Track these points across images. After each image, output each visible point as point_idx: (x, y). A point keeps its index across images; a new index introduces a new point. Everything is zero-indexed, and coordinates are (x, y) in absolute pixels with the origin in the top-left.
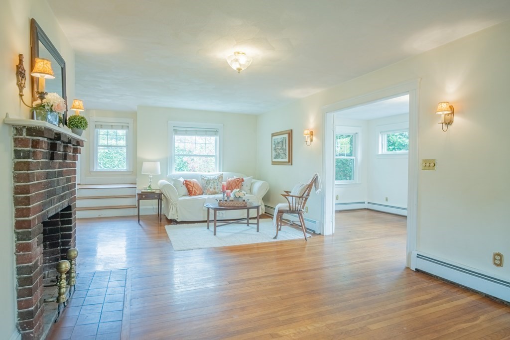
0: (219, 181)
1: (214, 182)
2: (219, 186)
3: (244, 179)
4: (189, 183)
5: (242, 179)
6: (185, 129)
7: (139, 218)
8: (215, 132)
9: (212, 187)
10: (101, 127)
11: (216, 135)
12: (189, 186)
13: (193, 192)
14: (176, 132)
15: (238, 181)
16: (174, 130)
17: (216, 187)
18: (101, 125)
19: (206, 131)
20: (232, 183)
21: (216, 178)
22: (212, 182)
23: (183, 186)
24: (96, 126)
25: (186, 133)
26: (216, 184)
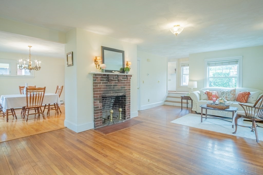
0: (230, 93)
1: (227, 94)
2: (230, 96)
3: (251, 93)
4: (208, 93)
5: (249, 93)
6: (215, 62)
7: (182, 108)
8: (236, 62)
9: (225, 96)
10: (184, 66)
11: (236, 63)
12: (208, 95)
13: (210, 98)
14: (209, 65)
15: (245, 94)
16: (208, 64)
17: (228, 97)
18: (184, 65)
19: (229, 62)
20: (240, 95)
21: (229, 91)
22: (225, 93)
23: (205, 94)
24: (182, 66)
25: (216, 64)
26: (228, 95)
